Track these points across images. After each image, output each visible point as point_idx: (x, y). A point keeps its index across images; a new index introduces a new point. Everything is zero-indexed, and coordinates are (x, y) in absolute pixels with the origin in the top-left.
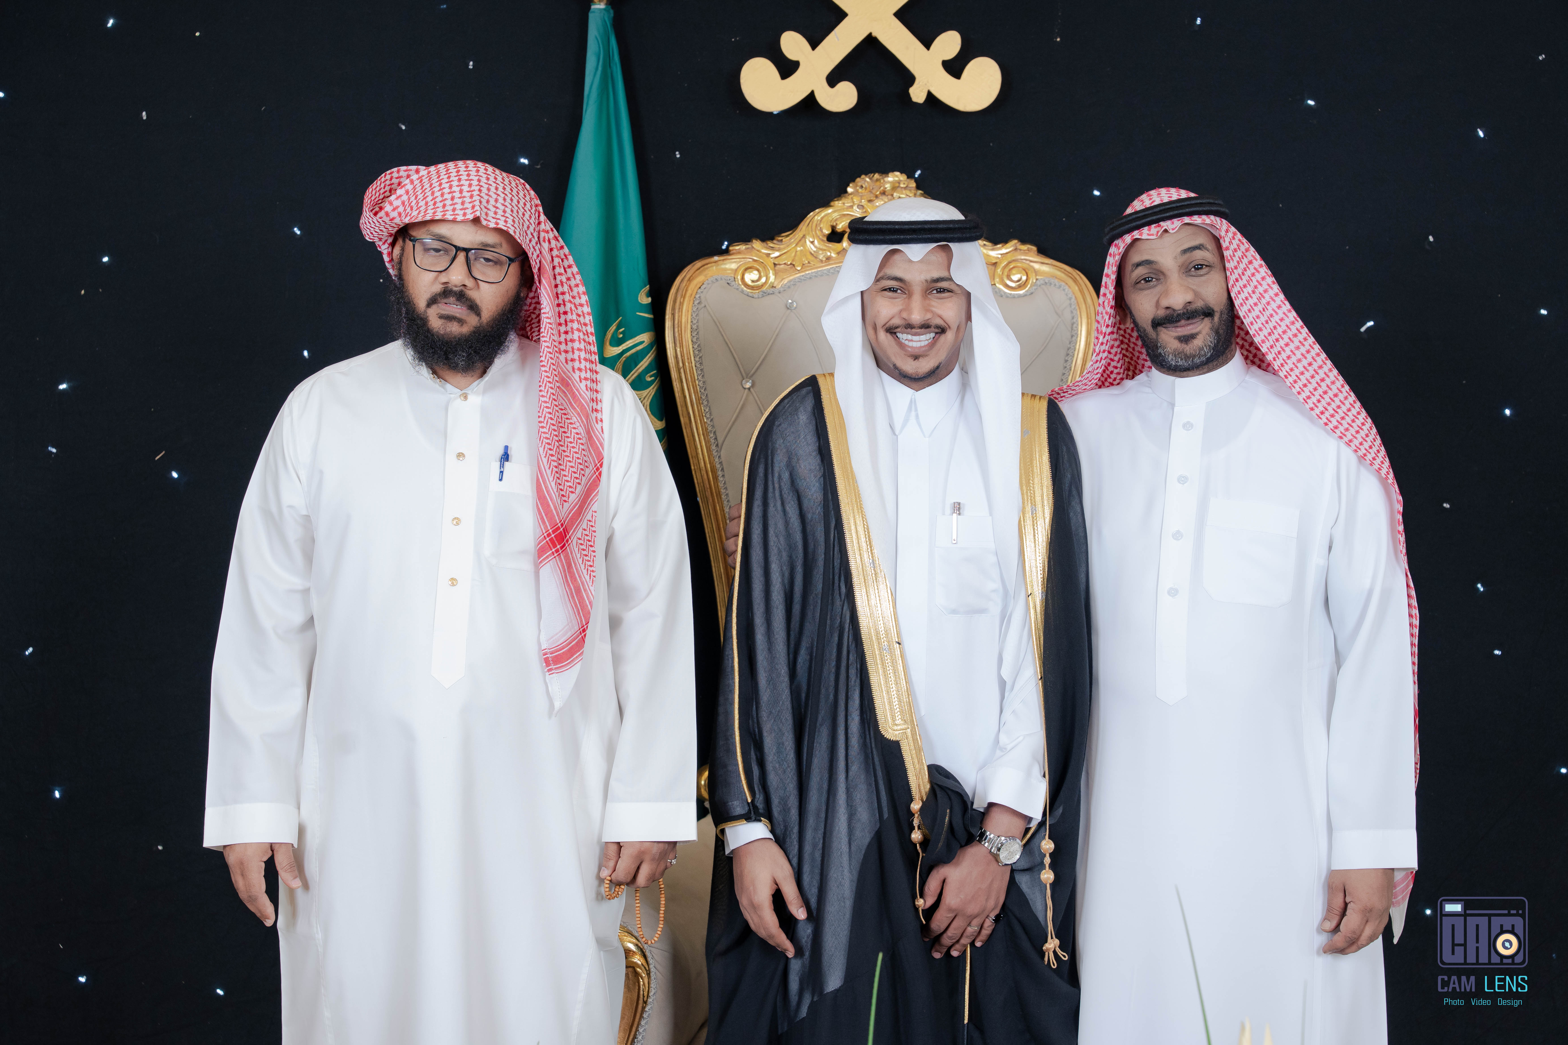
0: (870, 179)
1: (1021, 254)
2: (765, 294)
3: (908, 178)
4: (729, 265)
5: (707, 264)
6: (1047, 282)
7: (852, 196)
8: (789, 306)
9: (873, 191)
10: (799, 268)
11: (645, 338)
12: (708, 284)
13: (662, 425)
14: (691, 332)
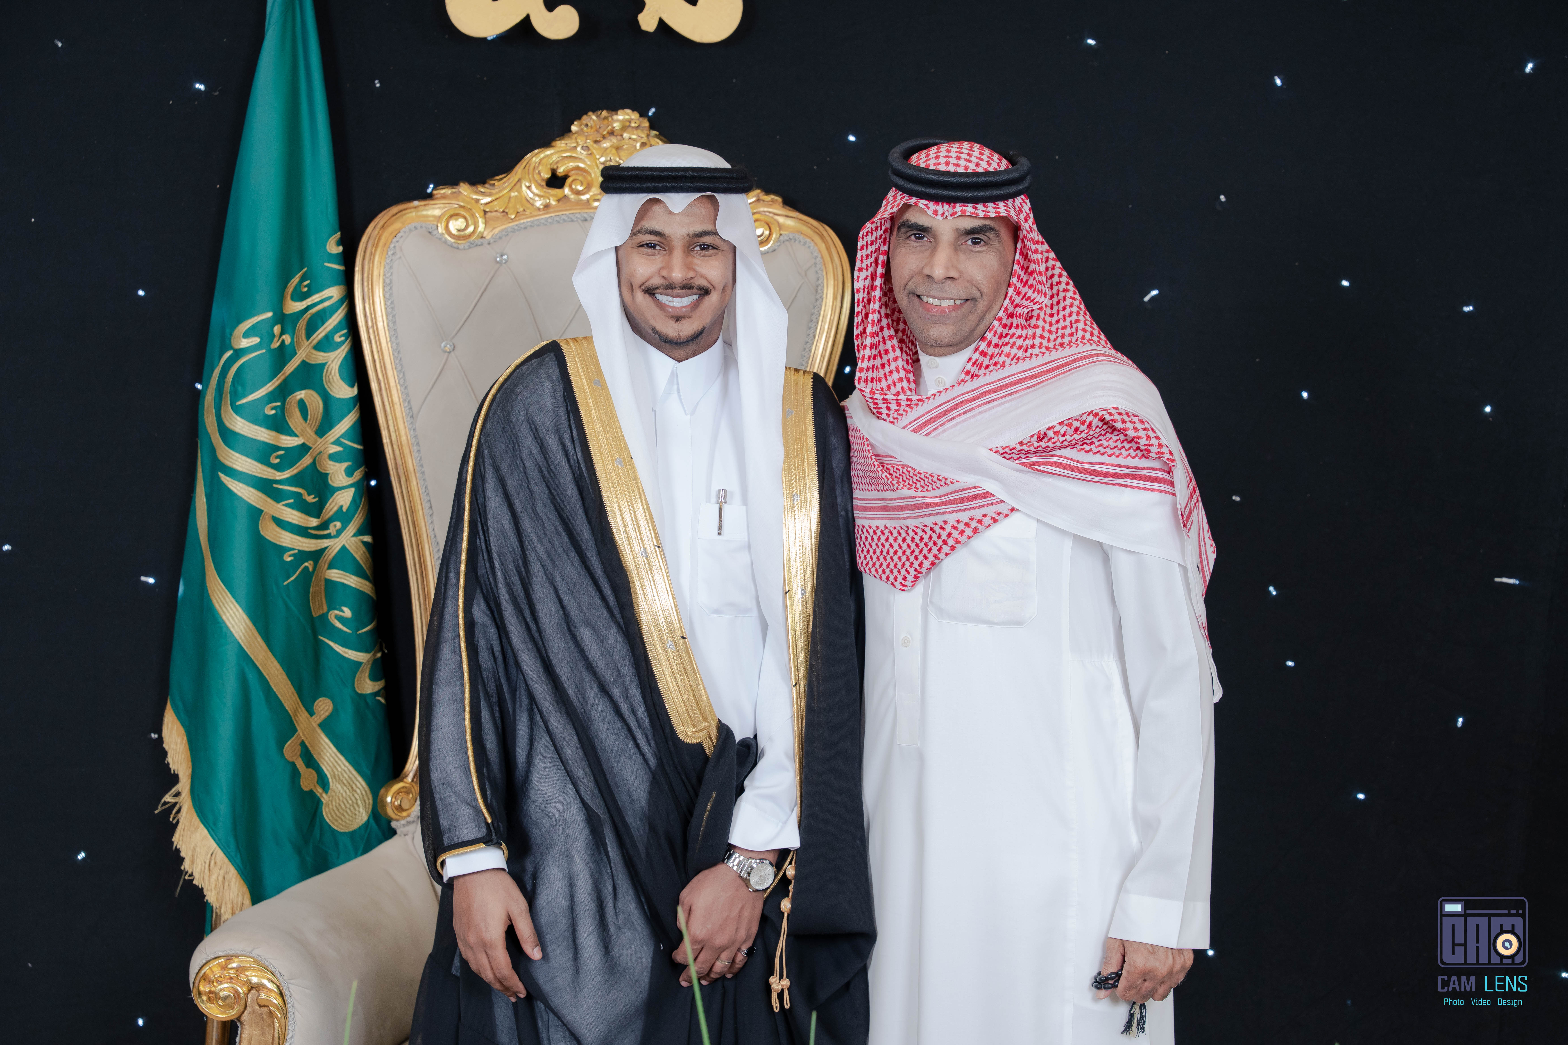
0: (598, 117)
1: (765, 206)
2: (473, 245)
3: (641, 115)
4: (433, 210)
5: (405, 210)
6: (791, 237)
7: (576, 135)
8: (498, 259)
9: (601, 131)
10: (513, 217)
11: (334, 293)
12: (405, 232)
13: (353, 392)
14: (384, 287)
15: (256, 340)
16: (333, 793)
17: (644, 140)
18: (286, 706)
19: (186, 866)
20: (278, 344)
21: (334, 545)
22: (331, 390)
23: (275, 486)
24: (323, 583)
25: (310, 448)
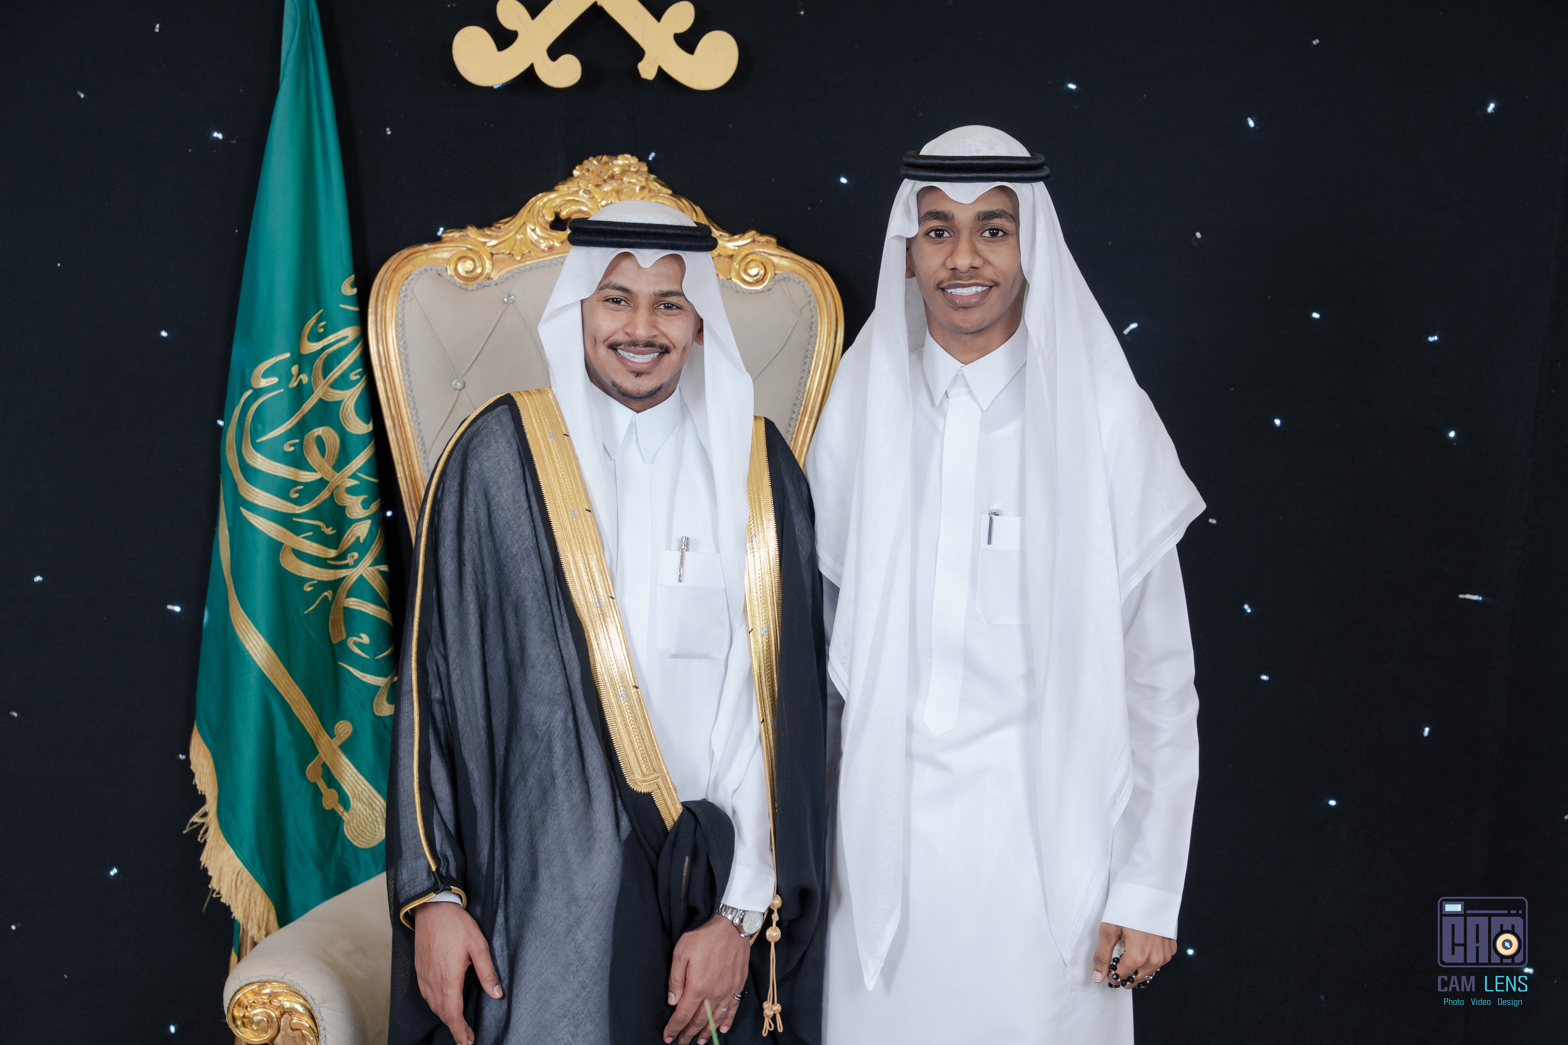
0: (599, 161)
1: (759, 247)
2: (481, 286)
3: (640, 160)
4: (442, 253)
5: (415, 253)
6: (786, 276)
7: (578, 180)
8: (505, 300)
9: (602, 175)
10: (519, 258)
11: (349, 333)
12: (416, 275)
13: (369, 428)
14: (396, 327)
15: (275, 380)
16: (353, 812)
17: (643, 183)
18: (308, 729)
19: (214, 884)
20: (296, 384)
21: (352, 575)
22: (347, 426)
23: (294, 519)
24: (342, 611)
25: (328, 482)
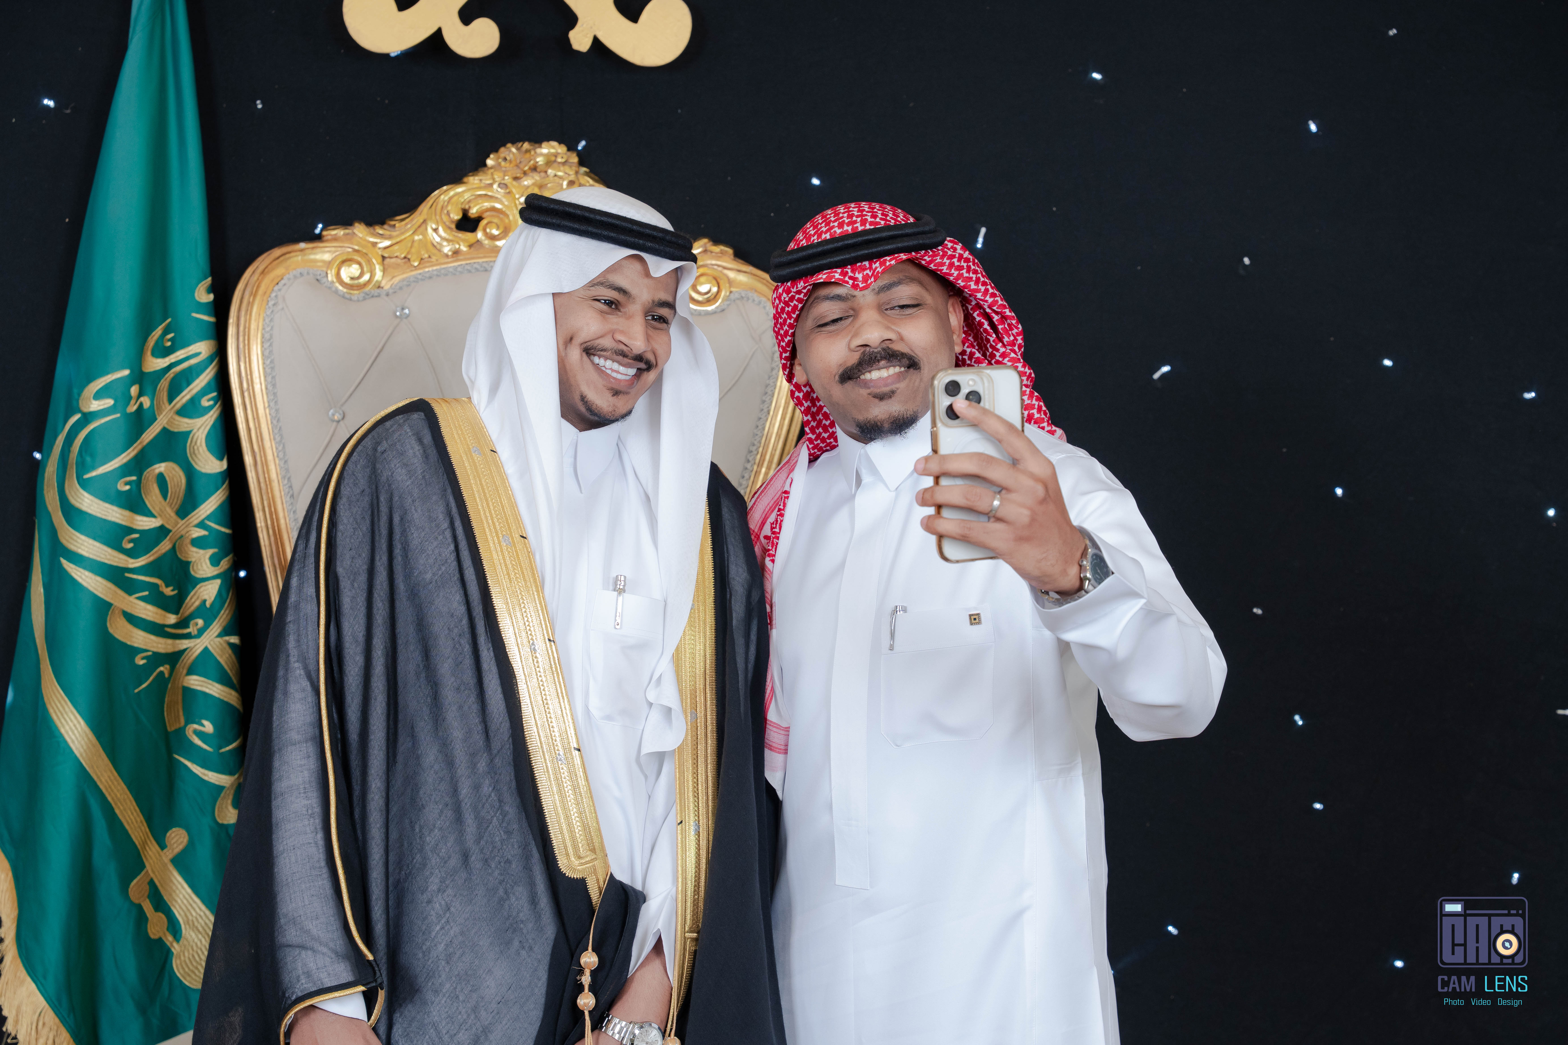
0: (518, 149)
2: (369, 296)
3: (569, 150)
4: (322, 254)
5: (289, 253)
6: (744, 296)
7: (492, 170)
8: (398, 314)
9: (521, 166)
10: (416, 264)
11: (202, 348)
12: (289, 279)
13: (223, 465)
14: (262, 342)
15: (110, 402)
16: (185, 942)
17: (573, 178)
18: (132, 837)
19: (6, 1028)
20: (135, 408)
21: (195, 646)
22: (196, 463)
23: (127, 575)
24: (181, 691)
25: (170, 531)
